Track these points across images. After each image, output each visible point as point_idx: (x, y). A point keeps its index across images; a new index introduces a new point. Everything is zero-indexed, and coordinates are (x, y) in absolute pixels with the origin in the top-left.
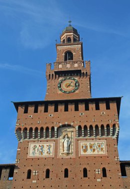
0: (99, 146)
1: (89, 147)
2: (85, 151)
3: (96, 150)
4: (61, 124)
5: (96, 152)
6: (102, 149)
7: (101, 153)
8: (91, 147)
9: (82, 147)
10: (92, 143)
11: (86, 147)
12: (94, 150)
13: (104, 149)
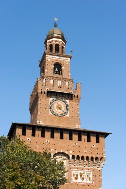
0: (87, 175)
1: (79, 176)
2: (76, 178)
3: (85, 179)
4: (57, 152)
5: (84, 181)
6: (89, 178)
7: (89, 181)
8: (81, 175)
9: (74, 175)
10: (82, 172)
11: (77, 175)
12: (83, 179)
13: (91, 179)
